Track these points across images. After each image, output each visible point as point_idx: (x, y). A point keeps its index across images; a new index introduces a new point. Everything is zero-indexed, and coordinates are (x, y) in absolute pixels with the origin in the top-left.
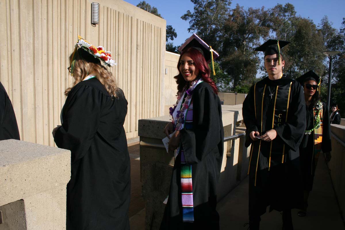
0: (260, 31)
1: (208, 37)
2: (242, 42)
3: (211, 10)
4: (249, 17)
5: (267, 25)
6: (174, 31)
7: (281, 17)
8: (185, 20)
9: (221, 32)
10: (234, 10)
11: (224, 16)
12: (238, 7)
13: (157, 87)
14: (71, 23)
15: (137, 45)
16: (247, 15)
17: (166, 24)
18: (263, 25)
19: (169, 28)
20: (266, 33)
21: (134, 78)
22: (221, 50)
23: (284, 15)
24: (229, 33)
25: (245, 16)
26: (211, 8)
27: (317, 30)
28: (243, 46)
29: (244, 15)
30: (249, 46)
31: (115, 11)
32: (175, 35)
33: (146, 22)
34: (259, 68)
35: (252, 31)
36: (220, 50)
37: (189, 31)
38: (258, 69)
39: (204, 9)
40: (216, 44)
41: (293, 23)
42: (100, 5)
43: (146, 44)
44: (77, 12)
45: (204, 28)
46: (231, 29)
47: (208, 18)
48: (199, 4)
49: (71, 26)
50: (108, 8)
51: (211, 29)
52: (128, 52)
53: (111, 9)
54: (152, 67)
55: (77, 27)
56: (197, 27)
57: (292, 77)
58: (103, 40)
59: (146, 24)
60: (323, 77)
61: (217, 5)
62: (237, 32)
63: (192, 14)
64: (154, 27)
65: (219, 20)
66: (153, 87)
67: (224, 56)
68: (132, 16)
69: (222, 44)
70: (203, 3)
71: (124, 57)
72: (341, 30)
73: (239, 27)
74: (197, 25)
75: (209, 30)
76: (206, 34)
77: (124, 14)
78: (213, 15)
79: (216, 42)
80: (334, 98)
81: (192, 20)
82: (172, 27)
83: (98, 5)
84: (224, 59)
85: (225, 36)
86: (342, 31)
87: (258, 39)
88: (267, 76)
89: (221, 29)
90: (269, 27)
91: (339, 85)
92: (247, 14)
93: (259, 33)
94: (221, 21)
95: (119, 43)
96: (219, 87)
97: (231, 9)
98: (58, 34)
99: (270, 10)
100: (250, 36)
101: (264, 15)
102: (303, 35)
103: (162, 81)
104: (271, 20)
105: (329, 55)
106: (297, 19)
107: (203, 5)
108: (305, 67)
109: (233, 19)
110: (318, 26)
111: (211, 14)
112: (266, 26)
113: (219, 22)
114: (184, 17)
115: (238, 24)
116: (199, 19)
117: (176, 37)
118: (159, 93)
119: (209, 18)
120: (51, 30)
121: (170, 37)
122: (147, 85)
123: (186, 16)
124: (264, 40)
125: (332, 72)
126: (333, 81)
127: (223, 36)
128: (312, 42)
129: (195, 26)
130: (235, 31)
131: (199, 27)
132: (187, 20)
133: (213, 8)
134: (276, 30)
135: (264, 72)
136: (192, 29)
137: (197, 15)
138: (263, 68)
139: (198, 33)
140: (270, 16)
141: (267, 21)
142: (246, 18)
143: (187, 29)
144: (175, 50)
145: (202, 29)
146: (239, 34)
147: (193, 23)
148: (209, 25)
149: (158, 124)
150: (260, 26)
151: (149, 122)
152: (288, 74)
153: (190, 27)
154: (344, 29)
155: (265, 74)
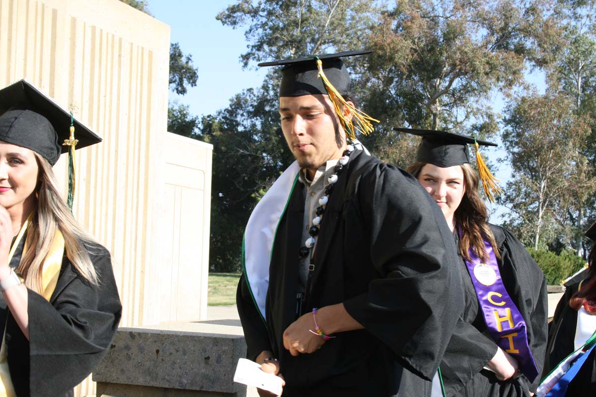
0: (492, 69)
2: (428, 106)
4: (453, 21)
5: (515, 46)
6: (187, 63)
8: (230, 27)
9: (354, 67)
11: (365, 14)
16: (444, 13)
18: (501, 45)
24: (382, 74)
25: (439, 16)
28: (432, 117)
29: (437, 13)
30: (453, 120)
32: (193, 77)
33: (101, 30)
37: (246, 64)
43: (102, 102)
45: (296, 53)
46: (391, 59)
47: (311, 21)
54: (121, 182)
56: (271, 51)
59: (104, 38)
62: (410, 71)
63: (255, 4)
64: (129, 46)
65: (347, 29)
68: (57, 8)
74: (270, 43)
78: (329, 11)
81: (255, 25)
85: (369, 84)
87: (484, 94)
88: (515, 223)
90: (521, 52)
92: (445, 10)
93: (487, 74)
94: (356, 33)
101: (504, 15)
104: (527, 32)
109: (398, 26)
112: (511, 50)
113: (349, 36)
114: (229, 16)
115: (414, 43)
117: (194, 85)
119: (315, 20)
123: (235, 12)
124: (507, 100)
127: (363, 84)
129: (266, 47)
130: (404, 66)
132: (237, 26)
134: (546, 63)
135: (507, 208)
136: (253, 57)
137: (274, 9)
138: (503, 197)
139: (275, 73)
140: (524, 15)
141: (512, 33)
142: (441, 24)
143: (240, 57)
144: (193, 129)
145: (291, 57)
146: (416, 78)
147: (257, 37)
148: (313, 45)
149: (155, 342)
150: (490, 51)
151: (129, 336)
152: (590, 217)
153: (247, 49)
155: (510, 215)
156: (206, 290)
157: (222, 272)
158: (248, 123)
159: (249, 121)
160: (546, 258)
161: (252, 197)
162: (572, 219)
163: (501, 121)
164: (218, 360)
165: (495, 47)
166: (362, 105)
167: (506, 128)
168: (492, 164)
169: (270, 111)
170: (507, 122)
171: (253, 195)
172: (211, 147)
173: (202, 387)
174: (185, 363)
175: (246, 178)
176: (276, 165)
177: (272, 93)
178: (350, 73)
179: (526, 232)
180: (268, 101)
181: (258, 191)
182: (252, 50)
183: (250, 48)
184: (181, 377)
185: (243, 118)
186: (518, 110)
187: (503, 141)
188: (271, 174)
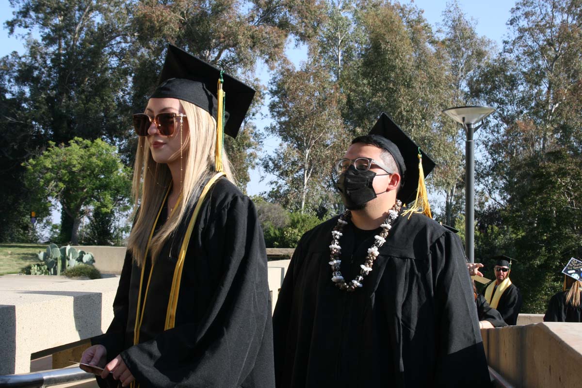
0: (255, 41)
1: (80, 53)
5: (280, 20)
9: (124, 37)
18: (266, 19)
20: (276, 46)
22: (125, 101)
27: (437, 43)
34: (257, 164)
35: (230, 40)
36: (122, 100)
37: (12, 31)
38: (253, 167)
40: (107, 80)
41: (358, 19)
45: (62, 21)
46: (160, 30)
51: (88, 26)
56: (38, 18)
72: (506, 42)
73: (184, 24)
74: (37, 9)
76: (72, 43)
79: (108, 74)
85: (139, 54)
86: (508, 47)
87: (249, 66)
88: (282, 191)
89: (126, 29)
90: (284, 25)
93: (251, 48)
96: (122, 230)
100: (223, 55)
104: (291, 7)
105: (464, 119)
106: (375, 6)
110: (438, 31)
112: (274, 24)
115: (182, 13)
124: (272, 72)
125: (488, 175)
127: (133, 53)
130: (172, 38)
131: (48, 16)
134: (309, 37)
135: (273, 177)
136: (19, 23)
138: (271, 164)
139: (44, 39)
141: (277, 8)
143: (4, 24)
147: (22, 4)
148: (81, 13)
150: (256, 24)
153: (13, 15)
154: (514, 43)
155: (277, 183)
158: (16, 89)
160: (310, 222)
161: (21, 166)
163: (268, 92)
165: (261, 20)
166: (133, 75)
167: (272, 99)
168: (260, 132)
170: (274, 93)
171: (22, 164)
175: (15, 147)
176: (47, 132)
177: (39, 60)
178: (120, 42)
179: (292, 199)
180: (36, 68)
181: (27, 161)
182: (17, 16)
183: (16, 14)
185: (11, 84)
186: (284, 83)
187: (271, 112)
188: (41, 142)
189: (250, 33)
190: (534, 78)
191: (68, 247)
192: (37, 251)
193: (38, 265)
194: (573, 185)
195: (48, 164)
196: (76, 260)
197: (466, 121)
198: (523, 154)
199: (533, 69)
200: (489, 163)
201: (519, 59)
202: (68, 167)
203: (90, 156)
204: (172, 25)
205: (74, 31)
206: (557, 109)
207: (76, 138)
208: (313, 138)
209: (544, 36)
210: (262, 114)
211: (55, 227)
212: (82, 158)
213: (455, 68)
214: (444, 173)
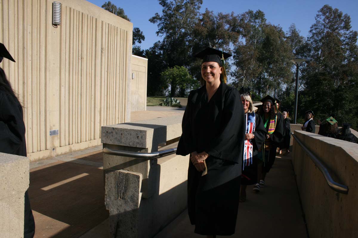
0: (230, 37)
1: (177, 41)
3: (180, 13)
4: (219, 22)
5: (237, 30)
6: (141, 34)
7: (252, 24)
8: (153, 23)
9: (190, 36)
10: (204, 14)
11: (193, 20)
12: (207, 12)
13: (123, 92)
14: (30, 23)
15: (102, 48)
16: (217, 20)
17: (132, 27)
18: (233, 30)
19: (136, 30)
20: (236, 38)
21: (98, 83)
23: (254, 21)
24: (198, 38)
25: (215, 21)
26: (180, 12)
27: (286, 38)
31: (78, 12)
32: (143, 38)
33: (111, 25)
34: (229, 74)
35: (222, 37)
36: (189, 55)
37: (158, 35)
38: (227, 75)
39: (173, 12)
40: (185, 49)
41: (263, 30)
42: (62, 4)
43: (112, 47)
44: (36, 11)
45: (173, 31)
46: (201, 34)
48: (167, 6)
49: (29, 26)
50: (70, 9)
51: (180, 33)
52: (92, 55)
53: (74, 10)
54: (118, 72)
55: (36, 27)
56: (165, 30)
57: (262, 83)
58: (66, 42)
59: (112, 27)
60: (291, 83)
61: (187, 8)
62: (207, 37)
63: (161, 16)
64: (120, 30)
65: (188, 24)
66: (118, 92)
67: (193, 61)
68: (97, 18)
69: (192, 48)
70: (172, 6)
71: (88, 61)
72: (308, 38)
73: (208, 31)
74: (165, 28)
75: (178, 34)
76: (175, 38)
77: (88, 15)
78: (182, 19)
79: (185, 47)
80: (302, 105)
81: (161, 23)
82: (140, 29)
83: (59, 5)
84: (193, 64)
85: (195, 41)
86: (309, 39)
87: (227, 44)
88: (237, 82)
89: (191, 33)
90: (239, 32)
91: (306, 92)
93: (228, 39)
94: (190, 25)
95: (83, 46)
97: (201, 14)
98: (14, 34)
99: (240, 15)
100: (219, 41)
101: (234, 21)
102: (272, 42)
103: (128, 85)
104: (241, 26)
105: (296, 63)
106: (267, 26)
107: (172, 8)
108: (274, 73)
109: (203, 23)
110: (287, 34)
111: (180, 18)
112: (236, 32)
113: (188, 26)
114: (153, 20)
115: (208, 29)
116: (168, 23)
117: (144, 40)
118: (125, 99)
119: (178, 21)
120: (7, 29)
121: (137, 40)
122: (112, 91)
123: (154, 19)
124: (235, 46)
125: (300, 79)
126: (301, 89)
127: (193, 41)
128: (280, 49)
129: (164, 29)
130: (205, 36)
131: (168, 30)
132: (155, 23)
133: (183, 11)
134: (246, 36)
135: (234, 78)
136: (160, 32)
137: (166, 18)
138: (233, 74)
139: (167, 37)
140: (240, 21)
141: (236, 27)
142: (215, 23)
143: (156, 33)
144: (143, 54)
145: (171, 32)
146: (209, 39)
147: (161, 26)
148: (178, 29)
149: (121, 131)
150: (230, 32)
151: (112, 129)
152: (257, 81)
154: (311, 38)
155: (235, 80)
156: (146, 101)
157: (151, 96)
158: (159, 52)
159: (159, 51)
162: (252, 81)
164: (142, 137)
165: (231, 30)
168: (230, 65)
169: (165, 48)
170: (234, 53)
171: (160, 74)
172: (147, 59)
173: (137, 146)
174: (131, 138)
175: (158, 69)
176: (167, 64)
177: (166, 43)
178: (189, 37)
180: (165, 46)
183: (159, 30)
184: (130, 143)
185: (157, 50)
186: (238, 49)
187: (234, 58)
188: (165, 67)
189: (228, 34)
190: (316, 49)
191: (173, 98)
192: (164, 99)
193: (164, 103)
194: (328, 84)
195: (167, 74)
196: (175, 102)
197: (297, 63)
198: (312, 73)
199: (317, 47)
200: (301, 76)
201: (312, 43)
202: (173, 75)
203: (180, 71)
204: (205, 32)
205: (176, 34)
206: (323, 59)
207: (176, 66)
208: (247, 67)
209: (321, 36)
210: (231, 59)
211: (169, 92)
212: (177, 72)
213: (292, 46)
214: (287, 79)
